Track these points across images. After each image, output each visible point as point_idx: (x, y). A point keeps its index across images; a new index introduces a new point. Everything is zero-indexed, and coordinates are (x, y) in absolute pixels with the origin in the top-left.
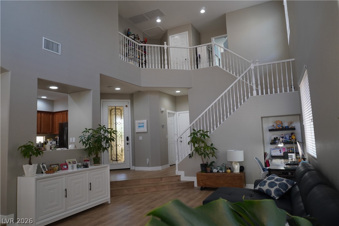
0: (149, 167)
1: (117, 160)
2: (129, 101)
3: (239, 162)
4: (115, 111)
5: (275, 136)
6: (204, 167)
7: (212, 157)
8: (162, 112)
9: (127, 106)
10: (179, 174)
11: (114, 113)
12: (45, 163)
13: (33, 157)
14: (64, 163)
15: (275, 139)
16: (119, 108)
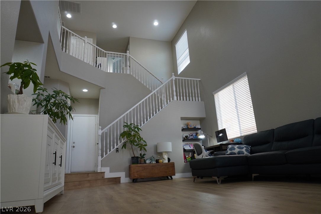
5: (186, 135)
6: (135, 160)
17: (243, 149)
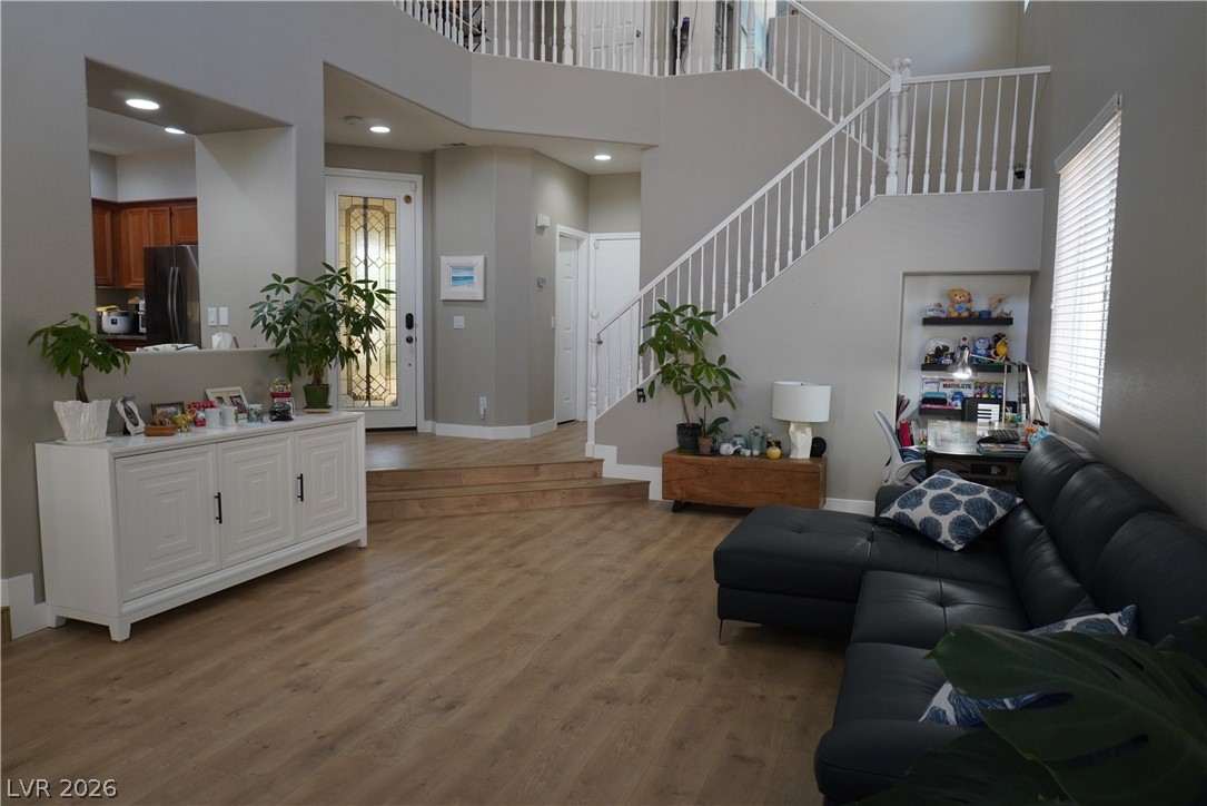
0: (485, 425)
1: (368, 398)
2: (419, 179)
3: (812, 424)
4: (365, 215)
5: (941, 344)
6: (692, 436)
7: (720, 401)
8: (542, 228)
9: (408, 199)
10: (597, 457)
11: (361, 220)
12: (132, 399)
13: (93, 375)
14: (199, 399)
15: (940, 352)
16: (379, 203)
17: (946, 514)
